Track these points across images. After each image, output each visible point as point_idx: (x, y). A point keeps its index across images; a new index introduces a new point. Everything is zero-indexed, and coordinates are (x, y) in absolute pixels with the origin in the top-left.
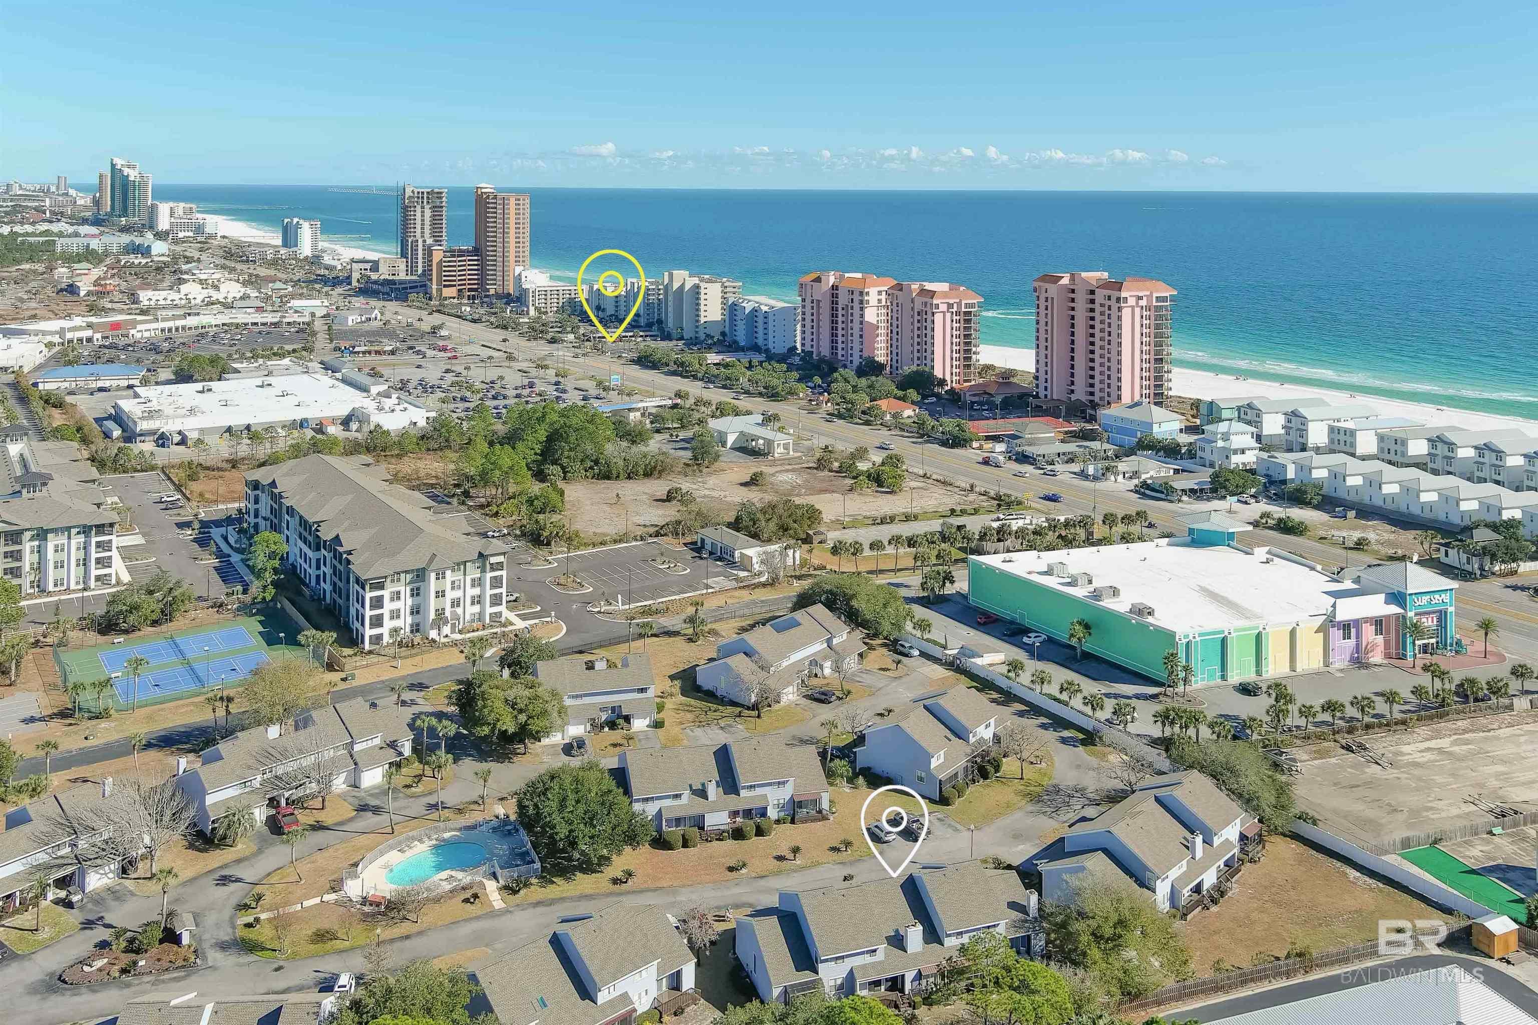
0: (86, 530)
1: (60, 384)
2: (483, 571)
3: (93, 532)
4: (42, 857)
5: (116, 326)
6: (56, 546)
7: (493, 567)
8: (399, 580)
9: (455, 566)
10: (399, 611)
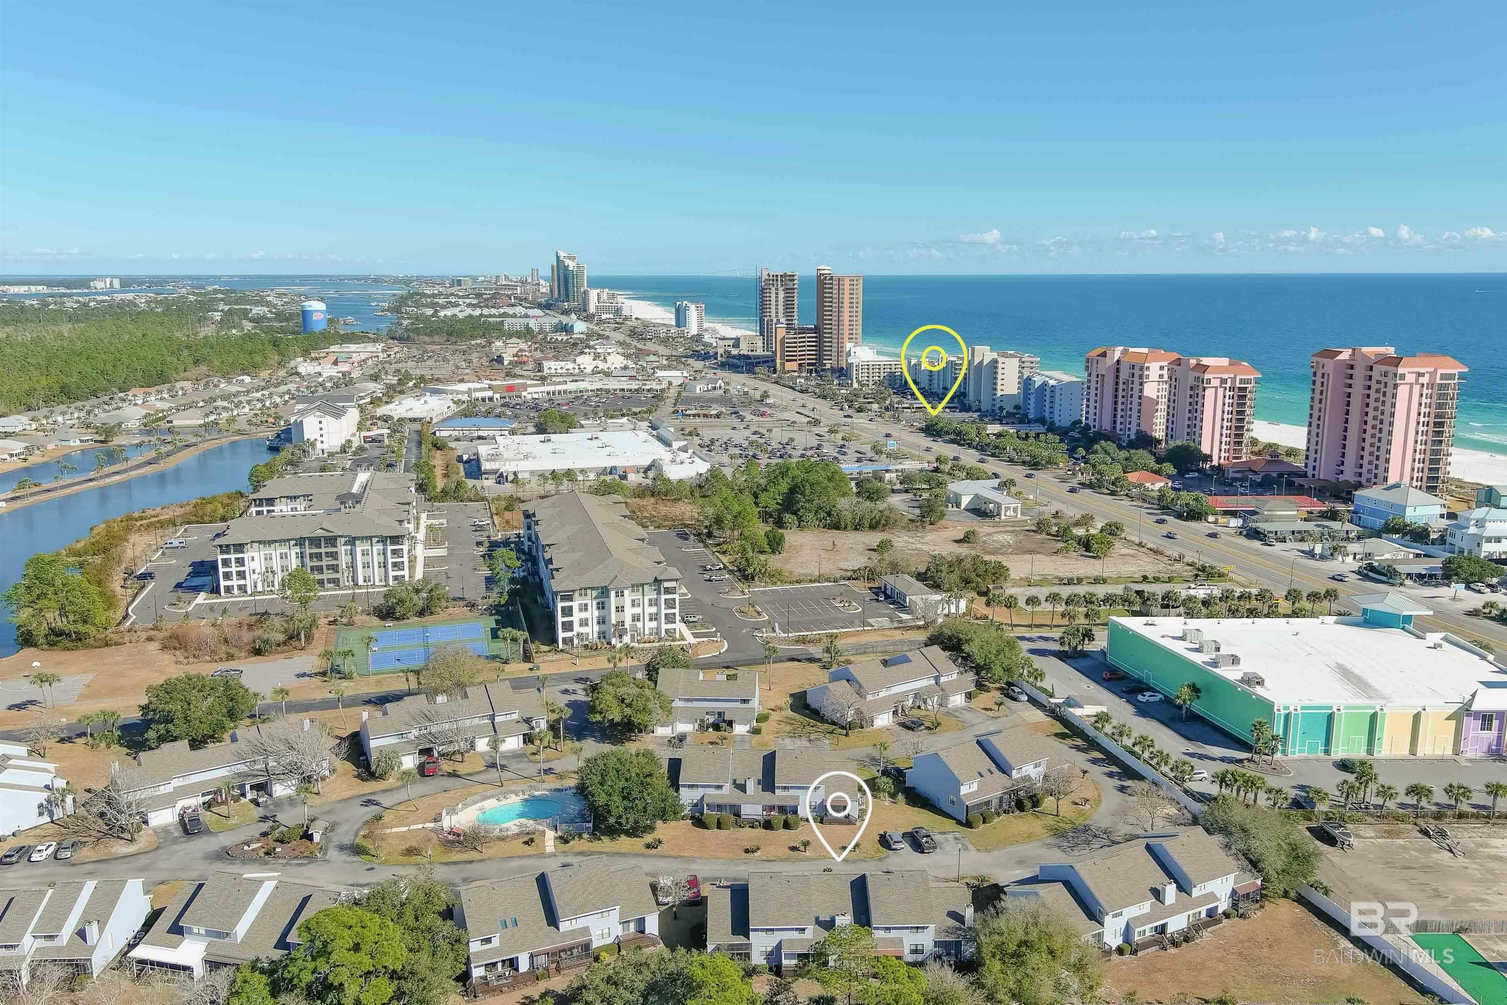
0: (383, 540)
1: (451, 432)
2: (659, 593)
3: (388, 542)
5: (511, 388)
6: (363, 551)
7: (668, 591)
8: (586, 595)
9: (634, 587)
10: (587, 620)
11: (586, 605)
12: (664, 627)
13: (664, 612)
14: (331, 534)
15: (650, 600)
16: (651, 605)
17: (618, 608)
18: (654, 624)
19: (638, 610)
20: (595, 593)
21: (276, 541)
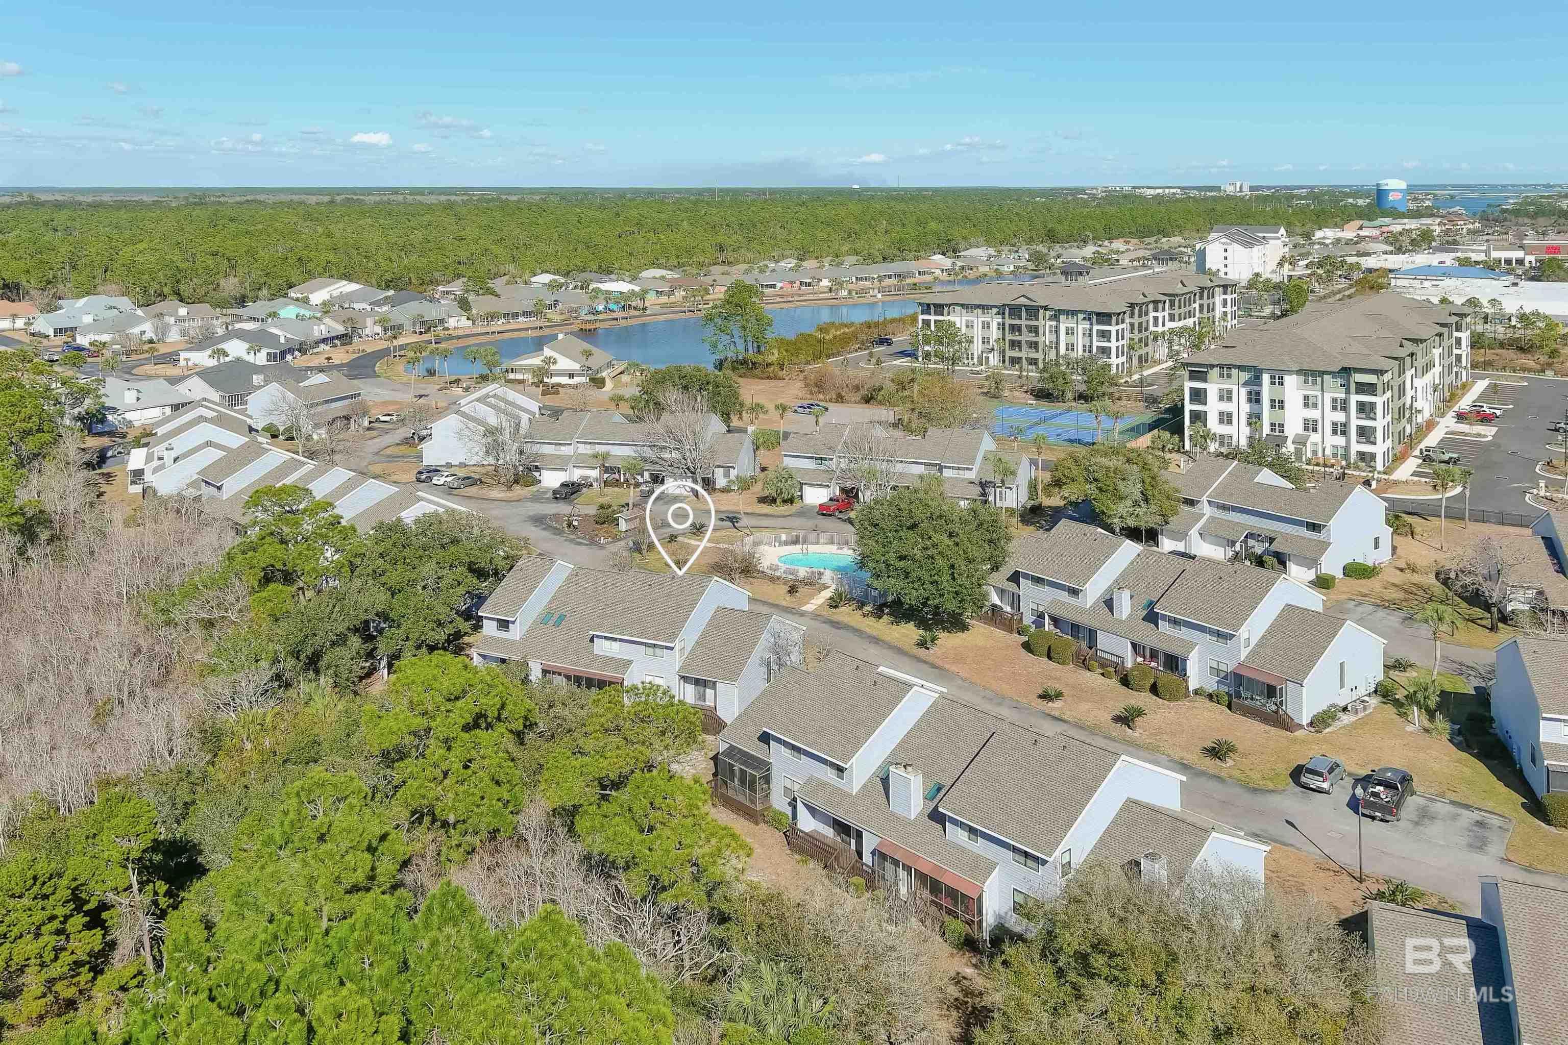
0: (1089, 317)
2: (1348, 392)
3: (1094, 320)
4: (649, 453)
6: (1067, 329)
7: (1363, 388)
8: (1229, 376)
9: (1310, 374)
10: (1230, 415)
11: (1229, 392)
12: (1355, 447)
13: (1354, 423)
14: (1034, 304)
15: (1334, 400)
16: (1334, 408)
17: (1273, 401)
18: (1340, 441)
19: (1313, 414)
20: (1244, 376)
21: (978, 307)
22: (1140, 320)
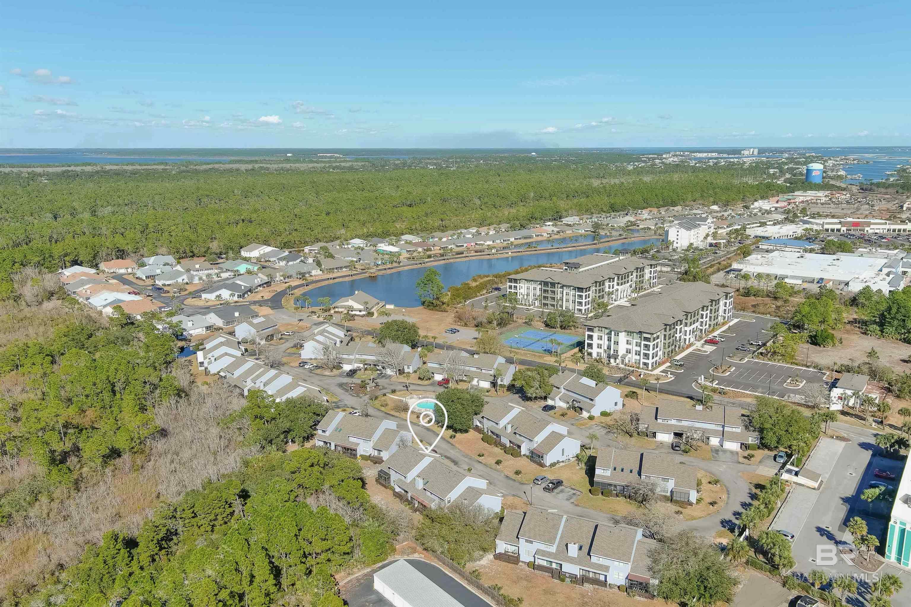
0: (575, 289)
1: (769, 247)
2: (641, 340)
5: (856, 224)
6: (566, 293)
7: (646, 339)
8: (602, 331)
9: (630, 333)
10: (601, 345)
11: (601, 337)
12: (642, 360)
13: (643, 351)
14: (553, 281)
15: (637, 342)
16: (636, 345)
17: (615, 342)
18: (638, 357)
19: (629, 347)
20: (607, 331)
21: (532, 281)
22: (600, 288)
